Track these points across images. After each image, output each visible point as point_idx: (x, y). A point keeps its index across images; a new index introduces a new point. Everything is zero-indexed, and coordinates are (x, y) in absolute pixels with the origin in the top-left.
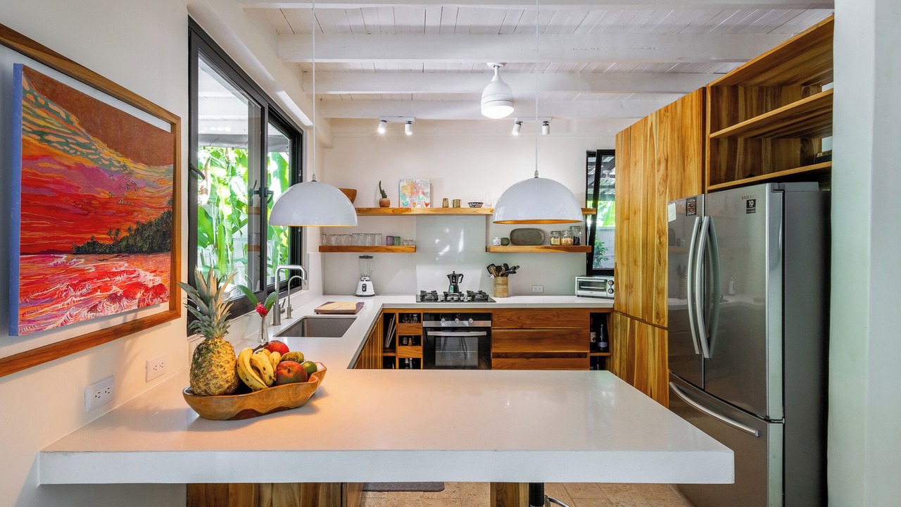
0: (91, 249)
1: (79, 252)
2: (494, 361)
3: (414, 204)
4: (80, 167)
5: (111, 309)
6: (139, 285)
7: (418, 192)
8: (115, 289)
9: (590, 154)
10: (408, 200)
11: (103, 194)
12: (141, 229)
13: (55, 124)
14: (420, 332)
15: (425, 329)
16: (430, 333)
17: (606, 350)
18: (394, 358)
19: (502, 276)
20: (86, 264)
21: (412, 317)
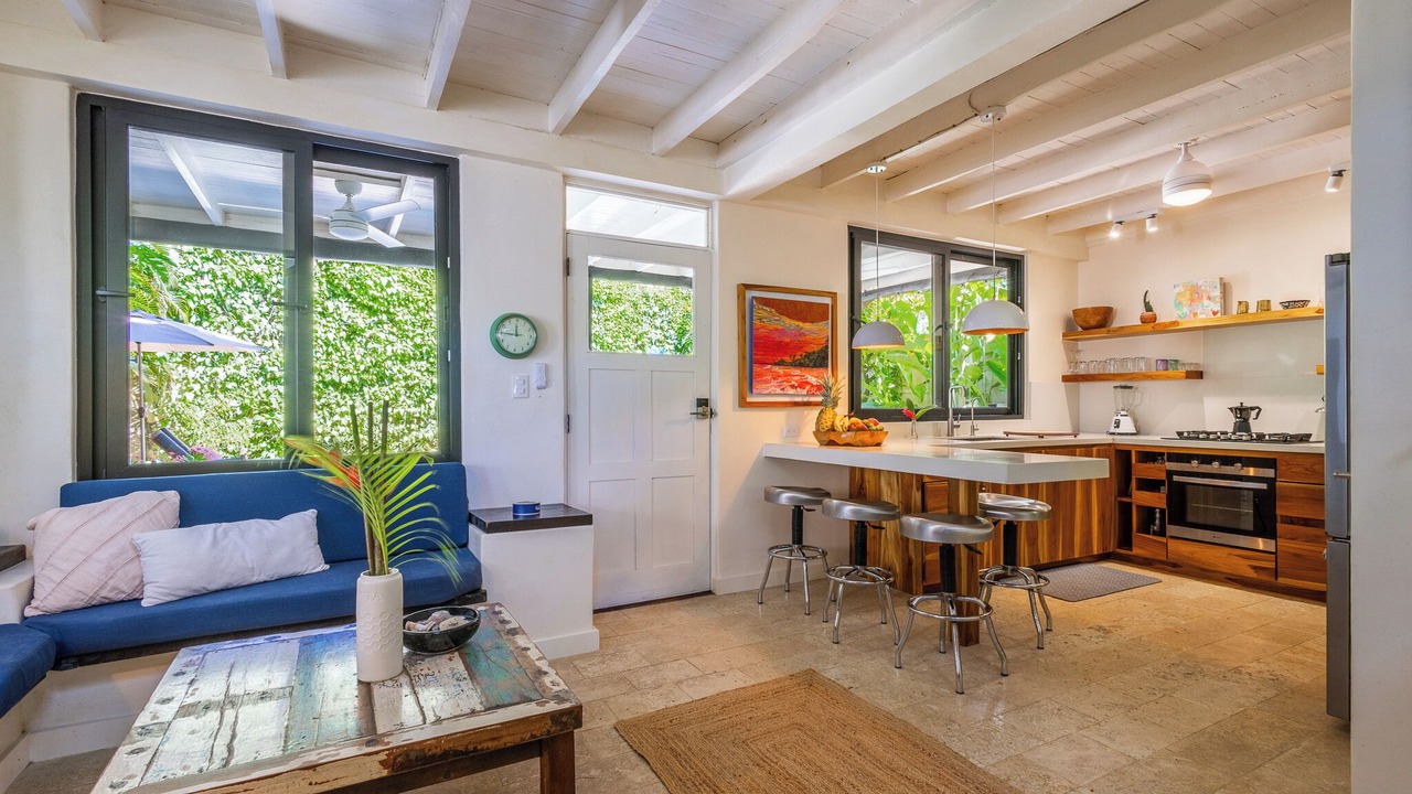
0: (781, 363)
1: (776, 364)
2: (1280, 529)
3: (1195, 314)
4: (776, 329)
5: (792, 391)
6: (807, 383)
7: (1201, 298)
8: (793, 383)
10: (1186, 310)
11: (787, 340)
12: (808, 355)
13: (766, 314)
14: (1163, 476)
15: (1170, 473)
16: (1176, 478)
18: (1130, 504)
20: (780, 370)
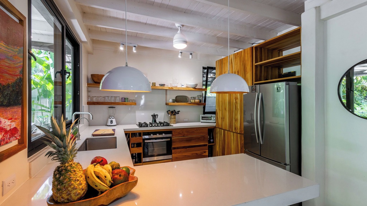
2: (173, 151)
9: (204, 68)
16: (146, 141)
17: (213, 142)
19: (173, 115)
21: (136, 134)
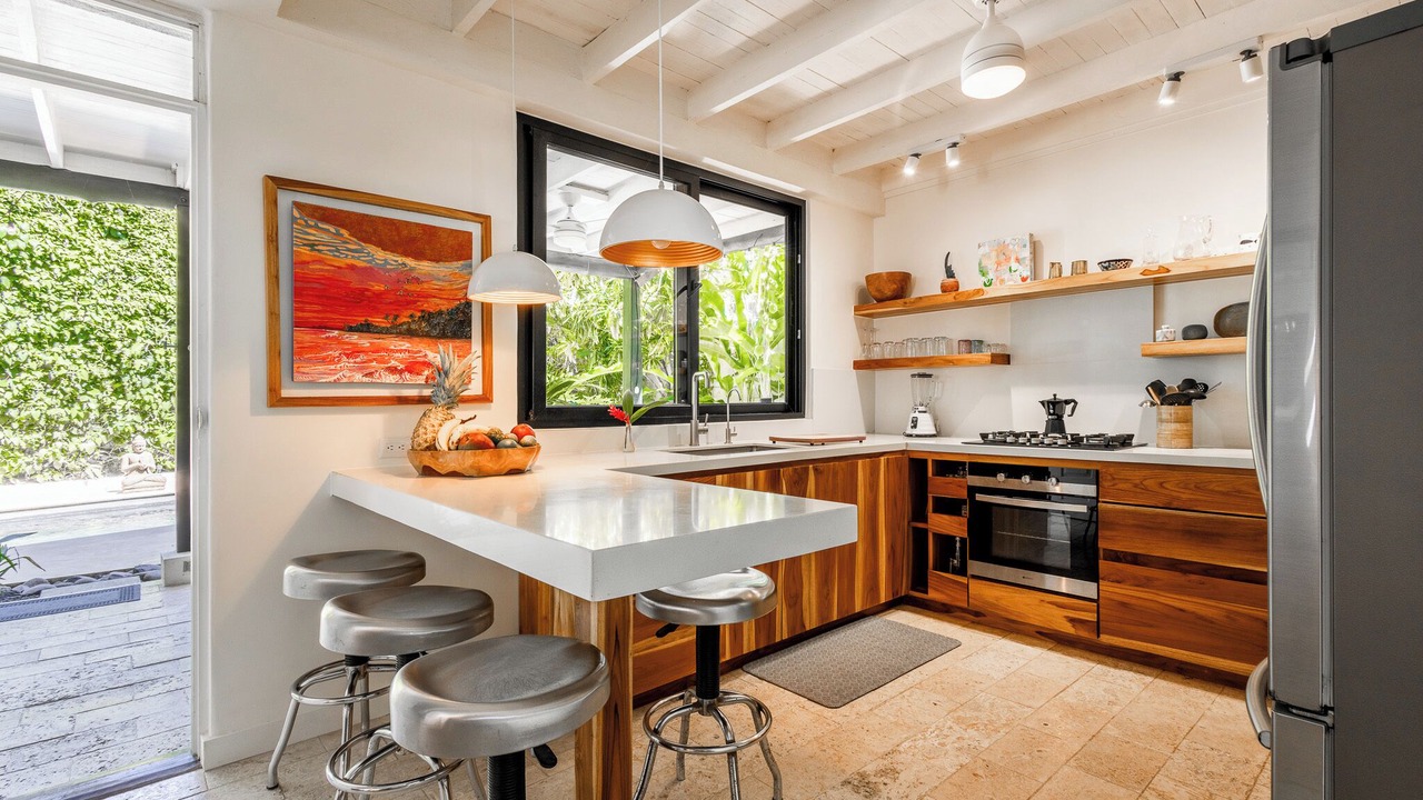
0: (366, 328)
2: (1104, 566)
3: (1002, 281)
4: (352, 267)
5: (392, 379)
7: (1008, 259)
8: (393, 363)
10: (992, 276)
11: (378, 287)
12: (427, 317)
13: (325, 238)
14: (964, 494)
15: (973, 490)
16: (980, 497)
18: (925, 532)
